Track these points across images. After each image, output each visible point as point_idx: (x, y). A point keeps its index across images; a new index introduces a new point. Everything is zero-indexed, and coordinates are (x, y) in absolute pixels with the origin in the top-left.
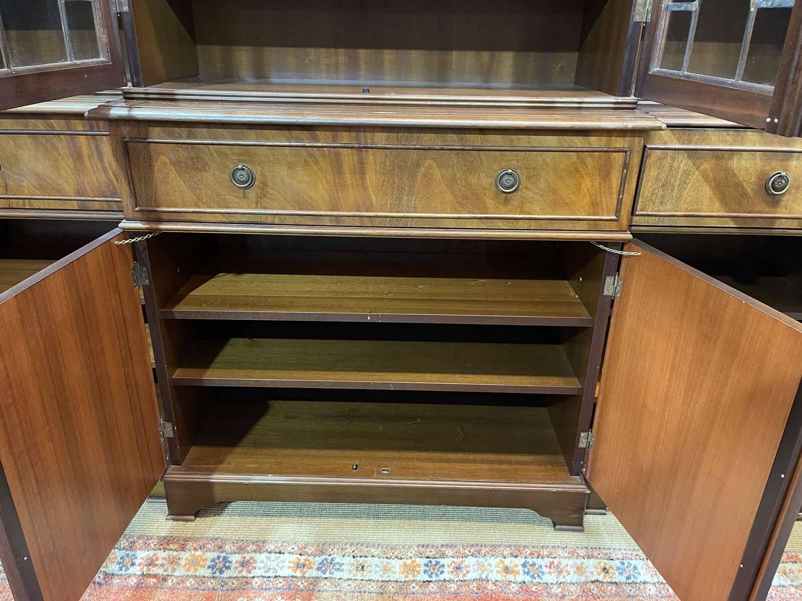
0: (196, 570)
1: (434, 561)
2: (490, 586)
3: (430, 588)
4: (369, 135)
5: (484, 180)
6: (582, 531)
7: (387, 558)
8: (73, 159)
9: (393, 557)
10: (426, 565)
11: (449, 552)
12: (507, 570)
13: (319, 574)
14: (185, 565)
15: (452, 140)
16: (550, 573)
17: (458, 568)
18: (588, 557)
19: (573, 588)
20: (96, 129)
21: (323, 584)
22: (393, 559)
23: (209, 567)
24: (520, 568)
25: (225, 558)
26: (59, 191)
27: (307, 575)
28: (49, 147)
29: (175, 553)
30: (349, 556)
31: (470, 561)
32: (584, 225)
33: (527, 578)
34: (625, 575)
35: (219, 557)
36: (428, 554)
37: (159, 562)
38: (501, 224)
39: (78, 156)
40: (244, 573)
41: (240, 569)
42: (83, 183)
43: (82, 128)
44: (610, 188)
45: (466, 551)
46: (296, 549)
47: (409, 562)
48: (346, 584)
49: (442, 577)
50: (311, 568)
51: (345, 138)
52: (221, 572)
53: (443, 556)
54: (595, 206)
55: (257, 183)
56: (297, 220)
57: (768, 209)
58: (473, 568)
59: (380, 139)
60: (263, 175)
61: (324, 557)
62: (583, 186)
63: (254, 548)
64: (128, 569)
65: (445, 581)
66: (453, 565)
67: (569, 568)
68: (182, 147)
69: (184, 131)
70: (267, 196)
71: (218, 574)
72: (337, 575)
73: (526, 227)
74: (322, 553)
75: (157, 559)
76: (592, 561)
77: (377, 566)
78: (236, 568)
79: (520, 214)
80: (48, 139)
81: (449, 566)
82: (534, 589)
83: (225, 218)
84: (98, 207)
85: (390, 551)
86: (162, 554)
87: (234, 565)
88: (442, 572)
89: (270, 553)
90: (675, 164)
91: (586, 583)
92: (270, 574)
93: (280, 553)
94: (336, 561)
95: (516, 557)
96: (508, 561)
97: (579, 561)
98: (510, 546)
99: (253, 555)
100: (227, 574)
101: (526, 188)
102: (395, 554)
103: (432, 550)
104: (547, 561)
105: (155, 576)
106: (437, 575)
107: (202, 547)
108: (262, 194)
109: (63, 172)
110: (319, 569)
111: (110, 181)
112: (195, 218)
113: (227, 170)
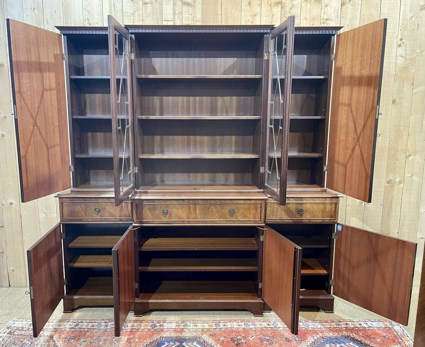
0: (147, 327)
1: (217, 324)
2: (234, 329)
3: (216, 330)
4: (197, 201)
5: (226, 211)
6: (263, 316)
10: (215, 325)
11: (222, 322)
12: (239, 325)
13: (184, 327)
14: (143, 326)
15: (218, 202)
16: (252, 326)
17: (225, 325)
18: (264, 322)
19: (258, 329)
21: (185, 330)
22: (205, 324)
23: (150, 327)
24: (243, 325)
25: (154, 325)
26: (115, 216)
27: (180, 328)
29: (139, 324)
30: (192, 323)
31: (228, 324)
32: (253, 222)
33: (245, 327)
34: (274, 326)
35: (153, 324)
36: (216, 322)
37: (135, 326)
38: (231, 222)
39: (121, 207)
40: (161, 328)
41: (160, 327)
42: (122, 214)
44: (258, 213)
45: (227, 321)
46: (176, 322)
47: (210, 324)
48: (192, 330)
49: (220, 327)
50: (181, 326)
51: (191, 202)
52: (154, 327)
53: (220, 323)
54: (255, 217)
55: (169, 213)
56: (179, 222)
57: (300, 217)
58: (229, 325)
59: (200, 202)
60: (170, 211)
61: (184, 324)
62: (251, 212)
63: (163, 322)
64: (126, 328)
65: (221, 328)
67: (258, 324)
68: (151, 205)
69: (152, 201)
71: (153, 328)
72: (189, 327)
73: (237, 223)
74: (183, 323)
75: (134, 325)
76: (264, 323)
77: (200, 325)
78: (159, 327)
79: (236, 219)
81: (222, 325)
82: (247, 329)
83: (160, 222)
84: (125, 220)
85: (204, 322)
86: (135, 324)
87: (157, 326)
89: (168, 323)
90: (274, 206)
91: (262, 328)
92: (169, 328)
93: (171, 323)
94: (188, 324)
95: (242, 322)
96: (239, 324)
97: (261, 323)
98: (240, 320)
99: (163, 324)
100: (156, 328)
101: (237, 213)
102: (206, 322)
104: (251, 323)
105: (135, 329)
106: (218, 327)
107: (147, 322)
108: (170, 216)
109: (117, 211)
110: (183, 326)
111: (129, 213)
112: (152, 222)
113: (162, 210)
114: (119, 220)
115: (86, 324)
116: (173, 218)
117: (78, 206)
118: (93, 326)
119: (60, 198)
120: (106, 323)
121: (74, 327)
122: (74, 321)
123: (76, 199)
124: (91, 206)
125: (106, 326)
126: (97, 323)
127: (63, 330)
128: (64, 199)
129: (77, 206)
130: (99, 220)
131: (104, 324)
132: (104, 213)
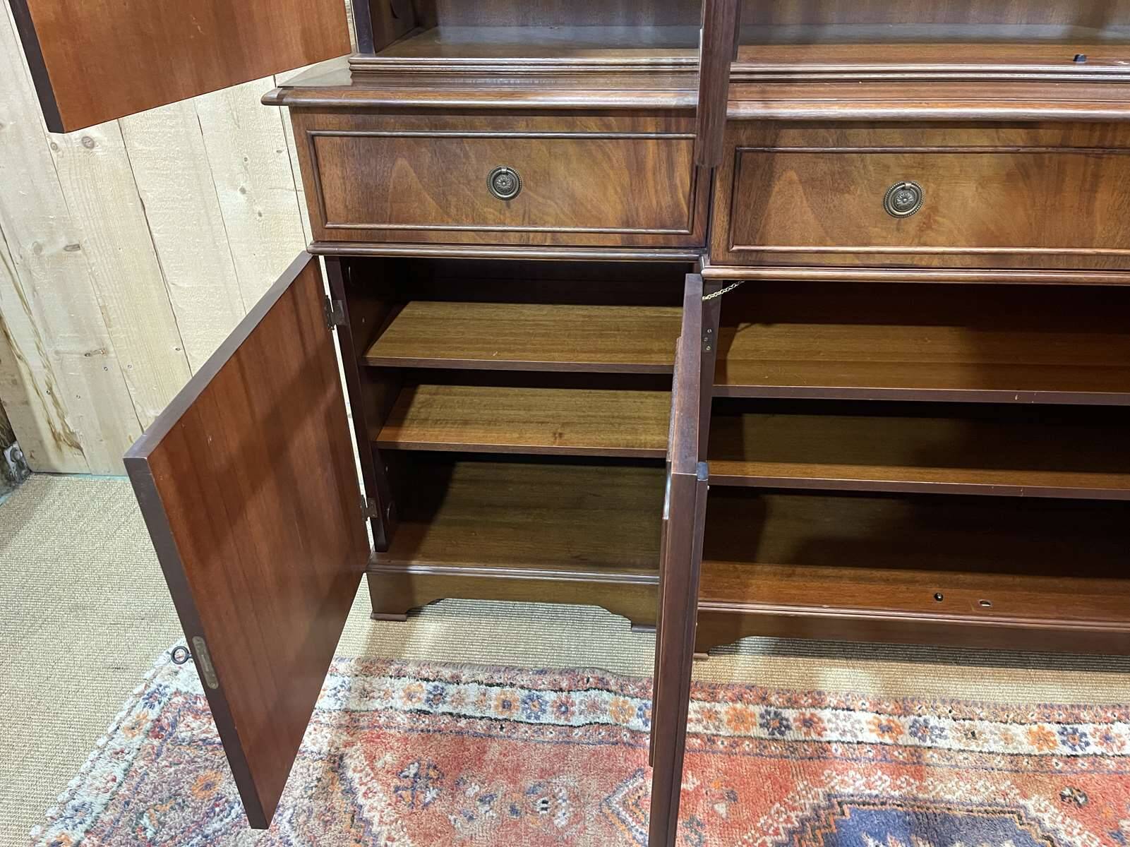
0: (748, 729)
1: (1069, 728)
3: (1079, 765)
7: (1001, 722)
8: (630, 173)
9: (1009, 721)
10: (1061, 733)
11: (1084, 715)
13: (916, 740)
14: (729, 722)
17: (1106, 738)
20: (674, 128)
21: (928, 756)
22: (1011, 724)
23: (761, 725)
25: (776, 714)
26: (599, 221)
27: (900, 742)
28: (599, 156)
29: (707, 705)
30: (947, 717)
31: (1121, 728)
35: (767, 712)
36: (1057, 717)
37: (692, 716)
39: (638, 169)
40: (814, 735)
41: (804, 729)
42: (637, 209)
43: (654, 128)
45: (1109, 714)
46: (868, 704)
47: (1035, 728)
48: (961, 758)
49: (1089, 750)
50: (901, 733)
52: (781, 732)
53: (1079, 721)
55: (923, 208)
60: (936, 196)
61: (912, 717)
63: (810, 701)
65: (1095, 755)
66: (1098, 733)
68: (822, 158)
69: (833, 134)
70: (933, 227)
72: (942, 743)
74: (907, 711)
77: (992, 732)
78: (799, 728)
80: (599, 146)
81: (1092, 735)
83: (858, 259)
84: (650, 243)
85: (1001, 713)
87: (793, 724)
88: (1087, 744)
89: (835, 709)
92: (848, 738)
93: (848, 709)
94: (932, 724)
99: (813, 711)
100: (790, 736)
102: (1011, 716)
103: (1061, 712)
106: (1081, 748)
107: (740, 698)
108: (927, 224)
109: (611, 191)
110: (914, 734)
111: (677, 205)
112: (814, 260)
113: (883, 191)
114: (617, 240)
115: (473, 691)
116: (942, 239)
117: (402, 162)
118: (506, 705)
119: (296, 110)
120: (561, 690)
121: (426, 708)
122: (425, 673)
123: (391, 119)
124: (467, 156)
125: (563, 709)
126: (522, 687)
127: (382, 720)
128: (321, 118)
129: (396, 160)
130: (513, 239)
131: (550, 696)
132: (541, 200)
